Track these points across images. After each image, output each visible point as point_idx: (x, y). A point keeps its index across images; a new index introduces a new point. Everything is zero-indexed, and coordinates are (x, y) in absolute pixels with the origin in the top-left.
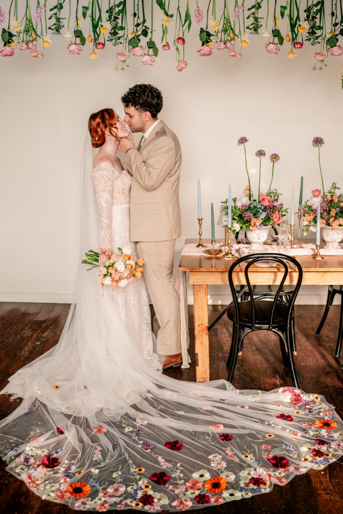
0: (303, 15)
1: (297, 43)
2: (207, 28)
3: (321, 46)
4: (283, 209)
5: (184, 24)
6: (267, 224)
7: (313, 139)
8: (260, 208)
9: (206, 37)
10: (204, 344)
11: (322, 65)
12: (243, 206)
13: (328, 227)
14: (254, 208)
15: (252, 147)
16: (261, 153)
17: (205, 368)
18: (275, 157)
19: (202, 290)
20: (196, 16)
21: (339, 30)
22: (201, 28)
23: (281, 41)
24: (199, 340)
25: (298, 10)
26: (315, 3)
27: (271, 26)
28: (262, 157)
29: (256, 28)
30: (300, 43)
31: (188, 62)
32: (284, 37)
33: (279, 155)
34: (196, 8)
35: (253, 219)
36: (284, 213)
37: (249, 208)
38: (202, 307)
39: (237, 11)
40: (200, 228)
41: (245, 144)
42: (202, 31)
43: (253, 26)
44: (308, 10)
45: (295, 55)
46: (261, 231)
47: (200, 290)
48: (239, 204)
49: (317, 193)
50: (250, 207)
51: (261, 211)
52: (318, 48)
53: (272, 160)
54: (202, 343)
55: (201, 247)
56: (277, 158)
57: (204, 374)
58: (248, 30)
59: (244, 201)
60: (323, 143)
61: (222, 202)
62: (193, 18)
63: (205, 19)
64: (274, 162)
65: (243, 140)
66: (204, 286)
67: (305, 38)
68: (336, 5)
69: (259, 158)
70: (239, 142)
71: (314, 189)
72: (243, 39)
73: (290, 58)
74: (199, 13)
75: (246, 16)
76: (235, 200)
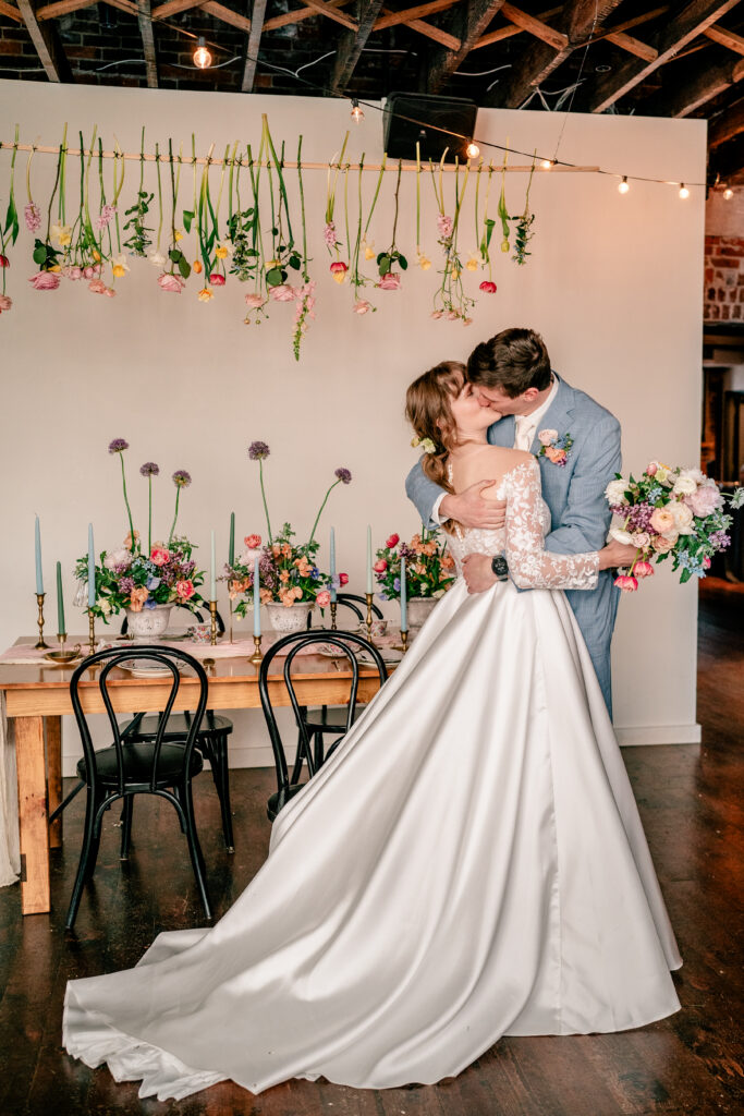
0: (224, 230)
1: (215, 276)
2: (48, 239)
3: (255, 284)
4: (195, 573)
5: (7, 230)
6: (163, 599)
7: (250, 445)
8: (149, 570)
9: (46, 256)
10: (38, 835)
11: (260, 316)
12: (116, 567)
13: (277, 604)
14: (137, 571)
15: (135, 458)
16: (150, 469)
17: (40, 884)
18: (182, 478)
19: (32, 727)
20: (27, 218)
21: (288, 259)
22: (37, 240)
23: (186, 271)
24: (28, 827)
25: (215, 222)
26: (245, 211)
27: (167, 243)
28: (152, 475)
29: (140, 246)
30: (220, 276)
31: (13, 299)
32: (191, 264)
33: (190, 474)
34: (27, 204)
35: (133, 590)
36: (198, 580)
37: (126, 571)
38: (33, 762)
39: (104, 214)
40: (41, 611)
41: (122, 452)
42: (38, 244)
43: (134, 241)
44: (233, 221)
45: (212, 297)
46: (154, 613)
47: (28, 729)
48: (110, 563)
49: (253, 542)
50: (129, 568)
51: (151, 575)
52: (251, 286)
53: (177, 482)
54: (33, 833)
55: (41, 649)
56: (185, 479)
57: (39, 897)
58: (127, 248)
59: (118, 557)
60: (268, 452)
61: (78, 561)
62: (22, 221)
63: (44, 224)
64: (179, 487)
65: (119, 446)
66: (37, 719)
67: (229, 269)
68: (279, 216)
69: (147, 478)
70: (111, 448)
71: (249, 535)
72: (116, 264)
73: (203, 302)
74: (33, 214)
75: (122, 225)
76: (103, 556)
